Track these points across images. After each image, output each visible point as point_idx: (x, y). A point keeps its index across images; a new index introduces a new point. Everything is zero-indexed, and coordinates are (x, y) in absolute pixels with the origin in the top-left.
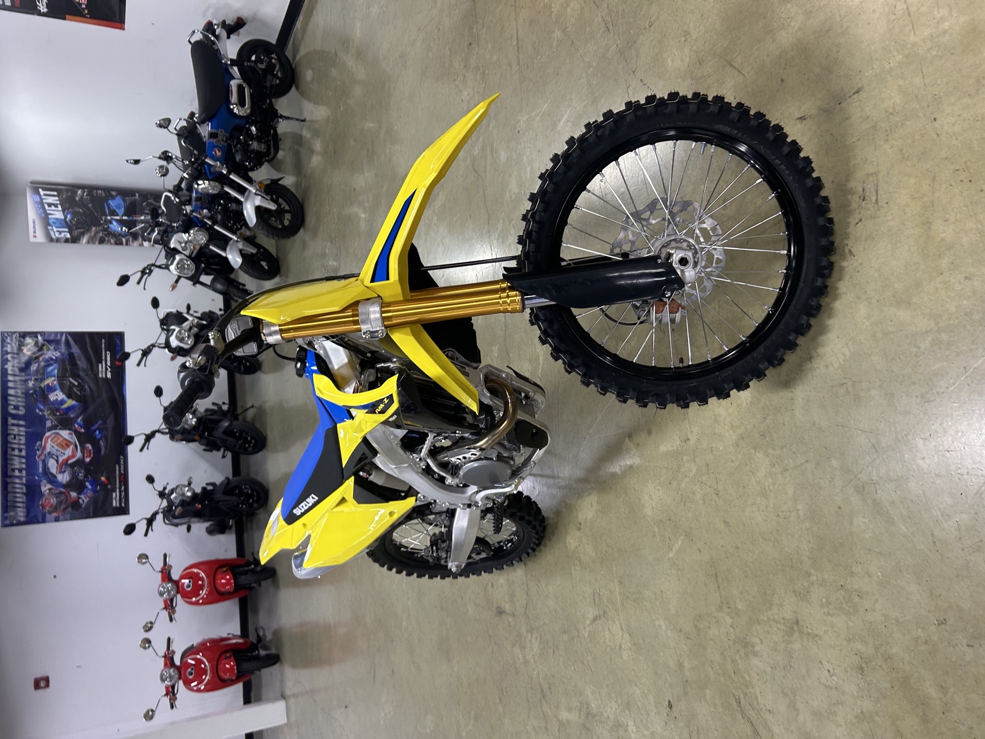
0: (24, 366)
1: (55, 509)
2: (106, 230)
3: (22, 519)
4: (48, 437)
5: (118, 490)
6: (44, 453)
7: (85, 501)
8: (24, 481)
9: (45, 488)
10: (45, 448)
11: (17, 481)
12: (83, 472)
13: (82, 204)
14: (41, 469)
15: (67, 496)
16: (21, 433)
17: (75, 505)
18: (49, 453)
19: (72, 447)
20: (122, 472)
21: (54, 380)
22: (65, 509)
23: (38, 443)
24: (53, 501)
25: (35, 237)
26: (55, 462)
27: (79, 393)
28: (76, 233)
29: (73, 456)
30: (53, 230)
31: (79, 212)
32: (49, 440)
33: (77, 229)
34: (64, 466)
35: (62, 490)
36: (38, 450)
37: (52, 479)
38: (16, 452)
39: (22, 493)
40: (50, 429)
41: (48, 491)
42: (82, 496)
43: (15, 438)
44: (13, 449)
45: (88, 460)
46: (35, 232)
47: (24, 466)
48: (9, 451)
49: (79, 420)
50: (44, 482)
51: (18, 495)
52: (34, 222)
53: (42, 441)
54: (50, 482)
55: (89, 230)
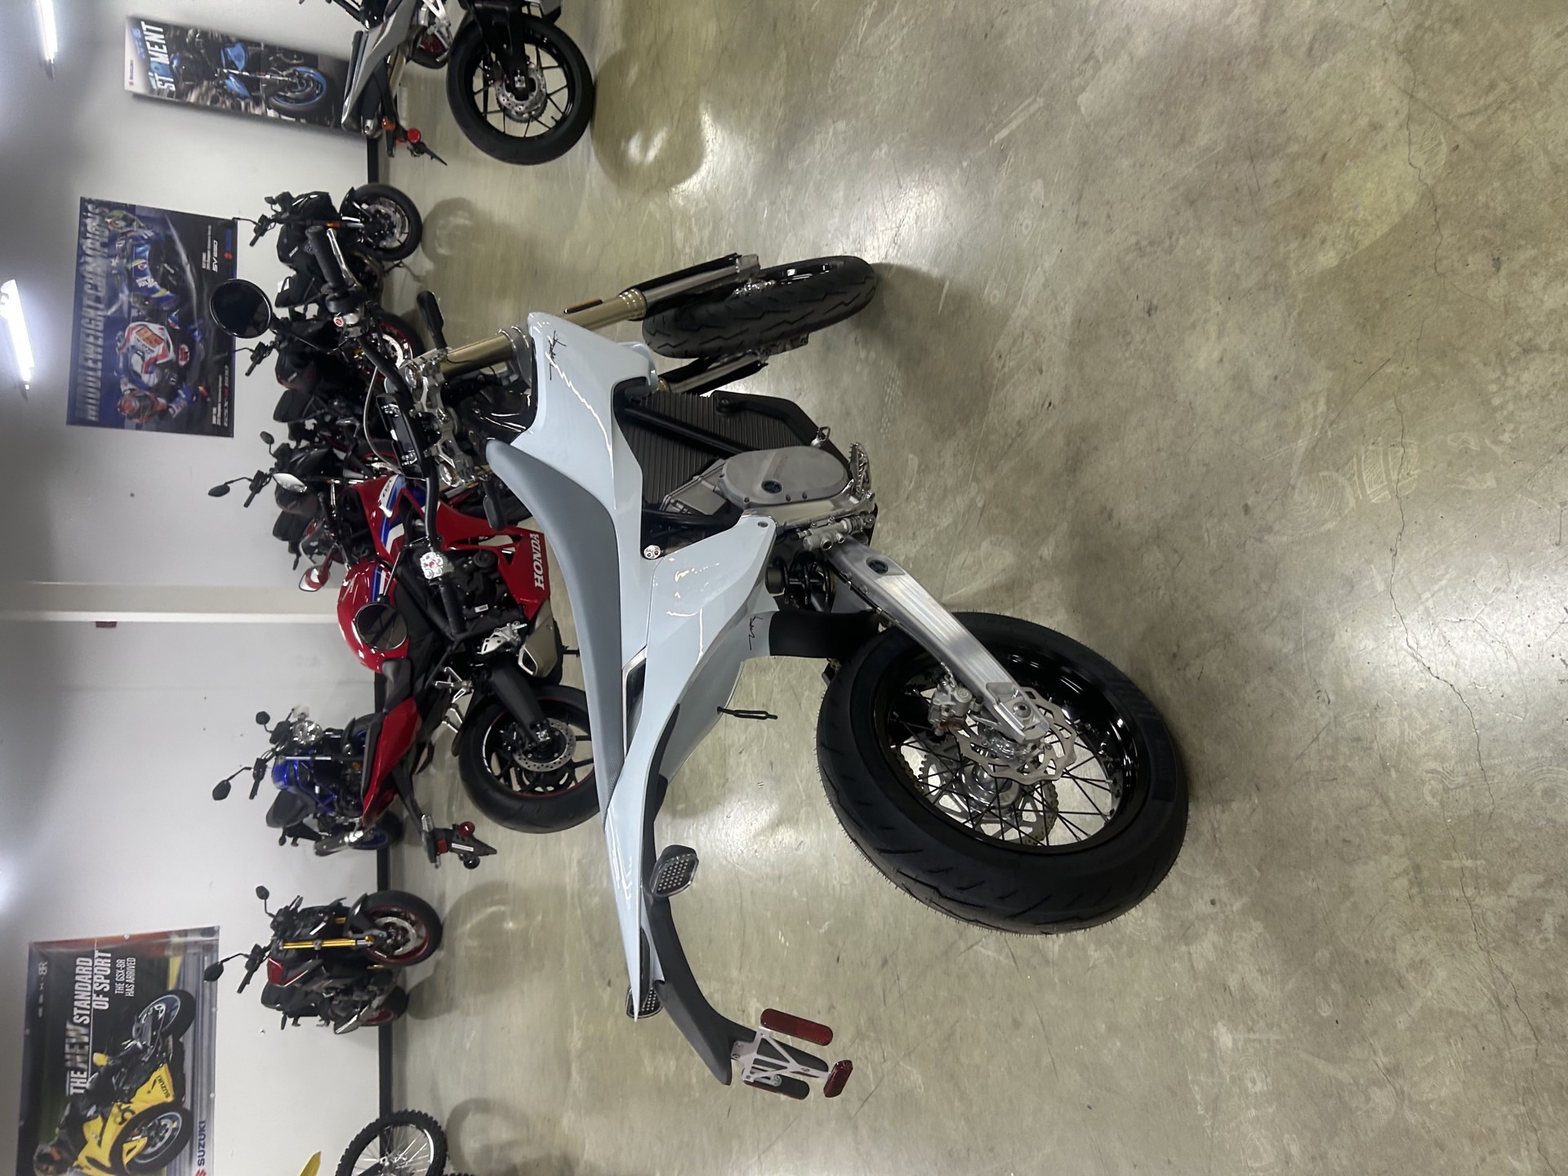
0: (106, 240)
1: (137, 414)
2: (221, 86)
3: (93, 419)
4: (133, 329)
5: (219, 405)
6: (127, 346)
7: (177, 411)
8: (99, 374)
9: (126, 387)
10: (128, 340)
11: (91, 373)
12: (175, 376)
13: (192, 47)
14: (121, 365)
15: (154, 403)
16: (99, 318)
17: (164, 413)
18: (133, 347)
19: (162, 345)
20: (227, 385)
21: (144, 263)
22: (150, 416)
23: (120, 333)
24: (135, 404)
25: (131, 84)
26: (139, 358)
27: (175, 283)
28: (182, 85)
29: (164, 355)
30: (154, 77)
31: (189, 58)
32: (134, 332)
33: (184, 80)
34: (151, 365)
35: (148, 393)
36: (120, 341)
37: (134, 378)
38: (91, 339)
39: (96, 388)
40: (136, 319)
41: (128, 392)
42: (173, 406)
43: (90, 323)
44: (88, 335)
45: (182, 363)
46: (131, 78)
47: (100, 357)
48: (83, 336)
49: (174, 315)
50: (125, 379)
51: (91, 390)
52: (132, 65)
53: (124, 331)
54: (132, 381)
55: (199, 84)
